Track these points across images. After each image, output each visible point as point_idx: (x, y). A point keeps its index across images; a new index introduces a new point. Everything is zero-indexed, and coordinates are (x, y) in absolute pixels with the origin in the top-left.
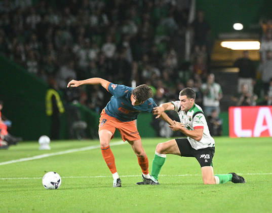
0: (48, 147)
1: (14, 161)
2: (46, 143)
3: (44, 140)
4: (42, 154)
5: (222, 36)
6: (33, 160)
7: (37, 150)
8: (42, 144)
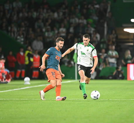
0: (29, 83)
1: (10, 90)
2: (28, 81)
3: (27, 79)
4: (26, 87)
5: (124, 25)
6: (21, 90)
7: (23, 84)
8: (26, 81)
